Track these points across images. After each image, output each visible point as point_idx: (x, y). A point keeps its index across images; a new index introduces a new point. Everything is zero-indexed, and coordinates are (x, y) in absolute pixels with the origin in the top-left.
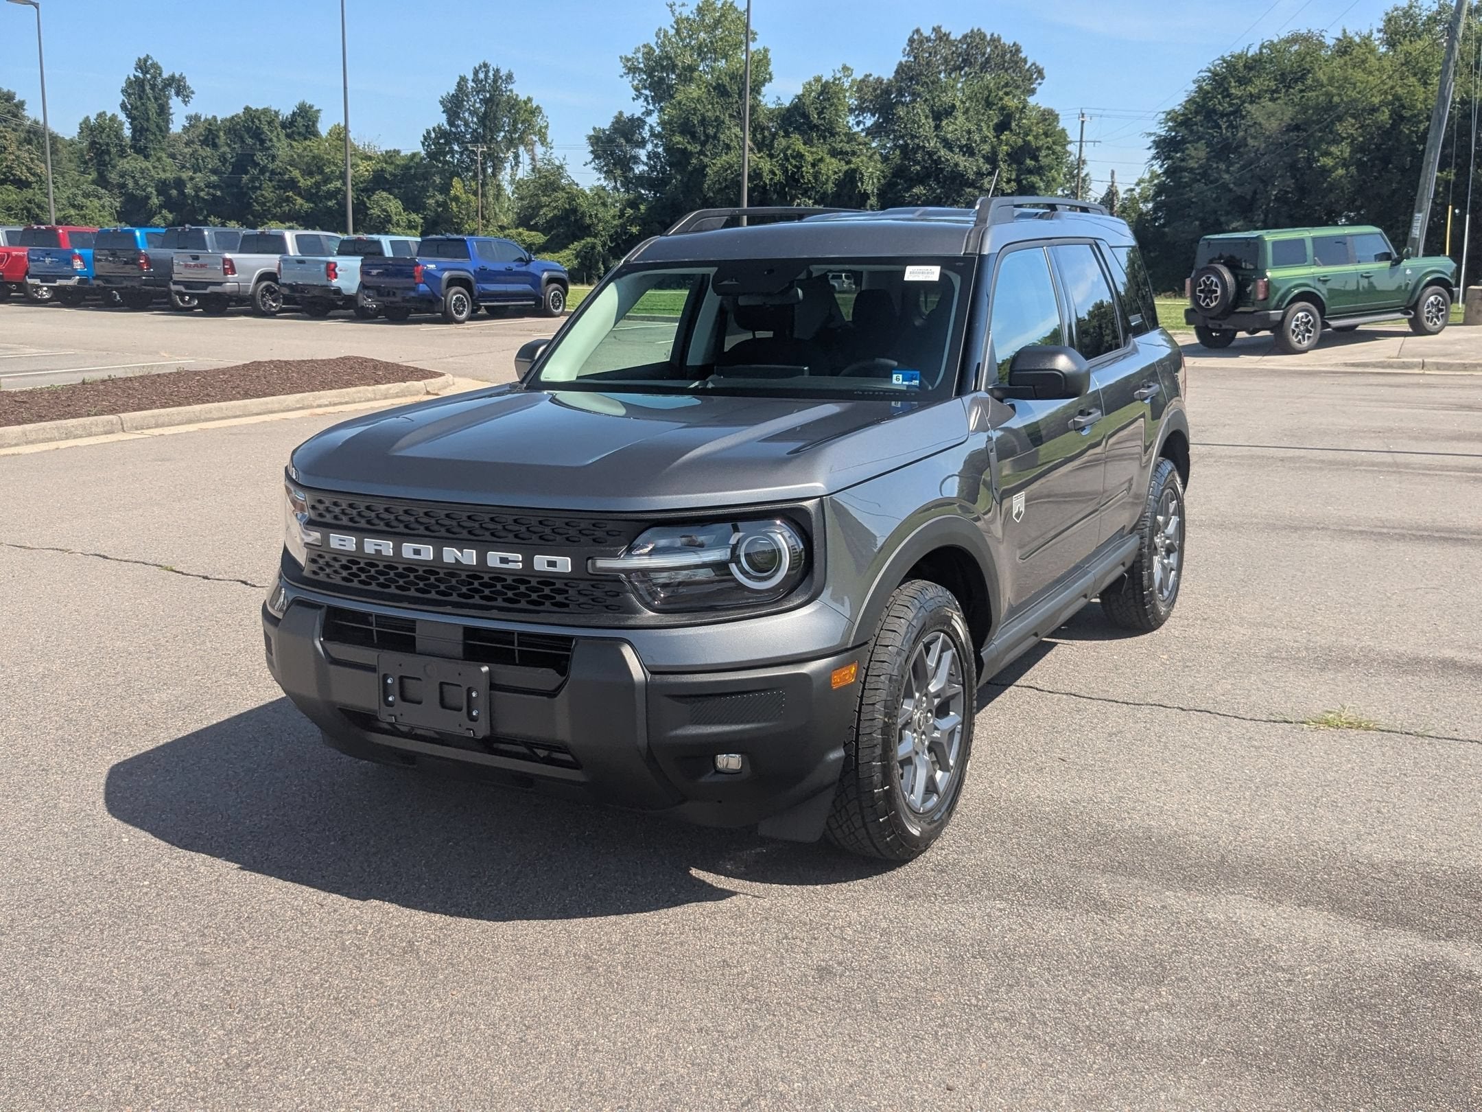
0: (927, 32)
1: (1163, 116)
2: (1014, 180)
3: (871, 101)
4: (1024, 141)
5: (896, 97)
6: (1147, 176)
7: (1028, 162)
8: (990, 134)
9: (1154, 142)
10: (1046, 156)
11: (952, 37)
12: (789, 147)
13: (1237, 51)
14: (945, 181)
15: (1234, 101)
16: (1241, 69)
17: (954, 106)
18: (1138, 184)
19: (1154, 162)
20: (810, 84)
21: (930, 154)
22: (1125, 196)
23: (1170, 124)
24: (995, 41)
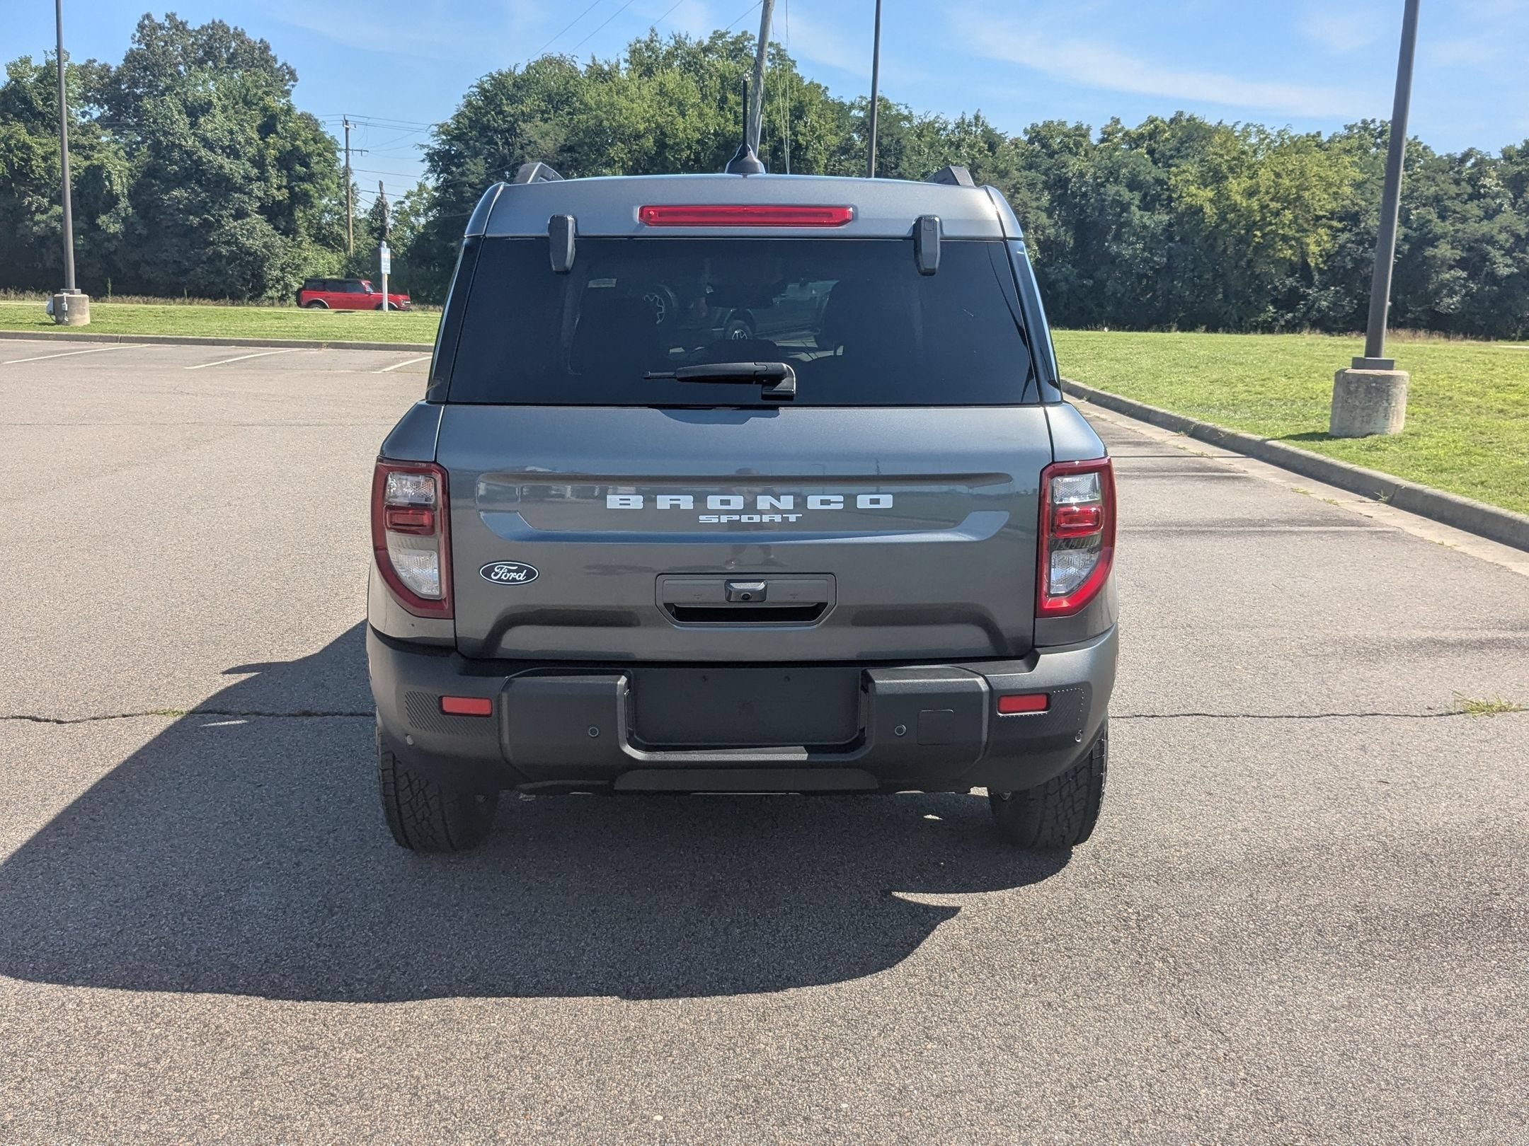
0: (159, 18)
1: (436, 129)
2: (285, 187)
3: (98, 90)
4: (293, 145)
5: (128, 88)
6: (415, 189)
7: (298, 167)
8: (256, 136)
9: (428, 154)
10: (318, 163)
11: (190, 27)
12: (11, 137)
13: (505, 70)
14: (209, 184)
15: (509, 119)
16: (511, 88)
17: (210, 103)
18: (407, 197)
19: (430, 175)
20: (15, 65)
21: (189, 154)
22: (395, 209)
23: (444, 137)
24: (239, 35)
